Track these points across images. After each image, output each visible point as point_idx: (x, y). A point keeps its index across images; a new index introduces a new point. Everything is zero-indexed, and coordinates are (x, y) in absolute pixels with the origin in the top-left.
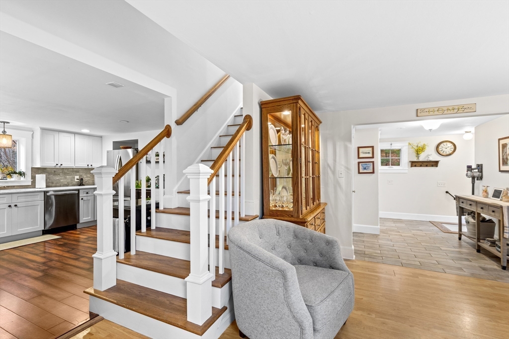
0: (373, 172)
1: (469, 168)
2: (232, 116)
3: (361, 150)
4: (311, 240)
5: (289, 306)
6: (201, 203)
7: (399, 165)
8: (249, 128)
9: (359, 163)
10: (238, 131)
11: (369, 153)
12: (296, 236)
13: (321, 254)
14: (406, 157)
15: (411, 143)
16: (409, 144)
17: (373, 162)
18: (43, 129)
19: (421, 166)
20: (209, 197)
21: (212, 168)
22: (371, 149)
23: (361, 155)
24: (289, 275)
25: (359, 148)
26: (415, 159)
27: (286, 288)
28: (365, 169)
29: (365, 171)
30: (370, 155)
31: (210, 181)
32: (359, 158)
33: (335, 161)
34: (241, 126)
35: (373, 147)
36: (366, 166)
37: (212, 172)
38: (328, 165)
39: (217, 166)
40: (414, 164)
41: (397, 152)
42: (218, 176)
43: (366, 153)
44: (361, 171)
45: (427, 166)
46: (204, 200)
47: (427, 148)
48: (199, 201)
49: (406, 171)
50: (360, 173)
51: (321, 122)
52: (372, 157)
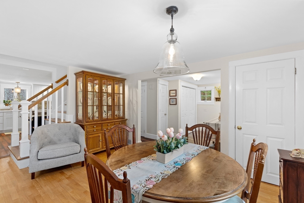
0: (176, 104)
3: (171, 92)
7: (211, 100)
8: (67, 85)
9: (170, 99)
11: (174, 93)
14: (214, 96)
15: (216, 87)
17: (176, 99)
18: (34, 85)
22: (175, 91)
23: (171, 95)
25: (170, 91)
26: (218, 97)
28: (172, 102)
29: (173, 103)
30: (175, 95)
32: (170, 96)
35: (176, 90)
36: (173, 100)
40: (218, 99)
43: (173, 93)
44: (171, 103)
49: (214, 104)
50: (170, 104)
51: (126, 79)
52: (176, 96)
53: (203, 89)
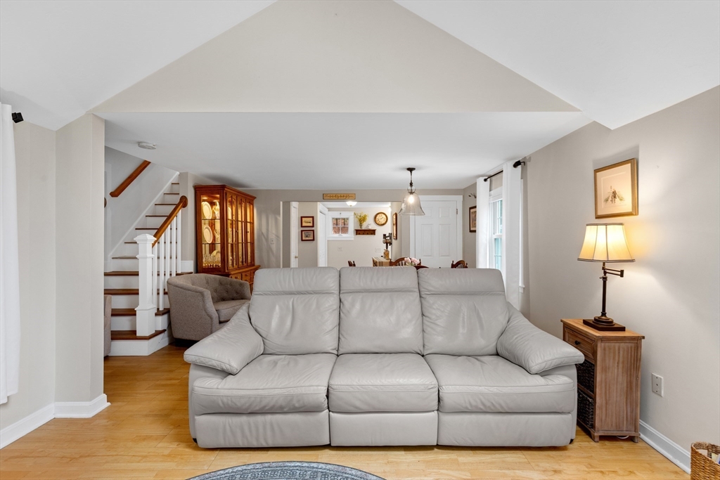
0: (313, 240)
1: (385, 235)
2: (169, 183)
3: (303, 219)
4: (231, 285)
5: (205, 310)
6: (148, 259)
7: (348, 233)
8: (185, 205)
9: (302, 231)
10: (175, 209)
11: (310, 222)
12: (221, 283)
13: (237, 293)
14: (352, 226)
16: (355, 214)
17: (313, 231)
19: (363, 234)
20: (153, 255)
21: (155, 236)
22: (311, 219)
23: (304, 224)
24: (205, 294)
25: (302, 217)
26: (359, 229)
27: (204, 301)
28: (307, 236)
29: (307, 239)
30: (311, 224)
31: (153, 245)
32: (302, 226)
33: (268, 230)
34: (177, 206)
35: (313, 217)
36: (307, 234)
37: (156, 239)
38: (262, 233)
39: (158, 235)
40: (358, 232)
41: (345, 221)
42: (159, 243)
43: (308, 222)
44: (304, 239)
45: (368, 234)
46: (150, 257)
47: (367, 218)
48: (146, 258)
49: (353, 239)
50: (302, 240)
51: (255, 198)
52: (313, 226)
53: (337, 215)
